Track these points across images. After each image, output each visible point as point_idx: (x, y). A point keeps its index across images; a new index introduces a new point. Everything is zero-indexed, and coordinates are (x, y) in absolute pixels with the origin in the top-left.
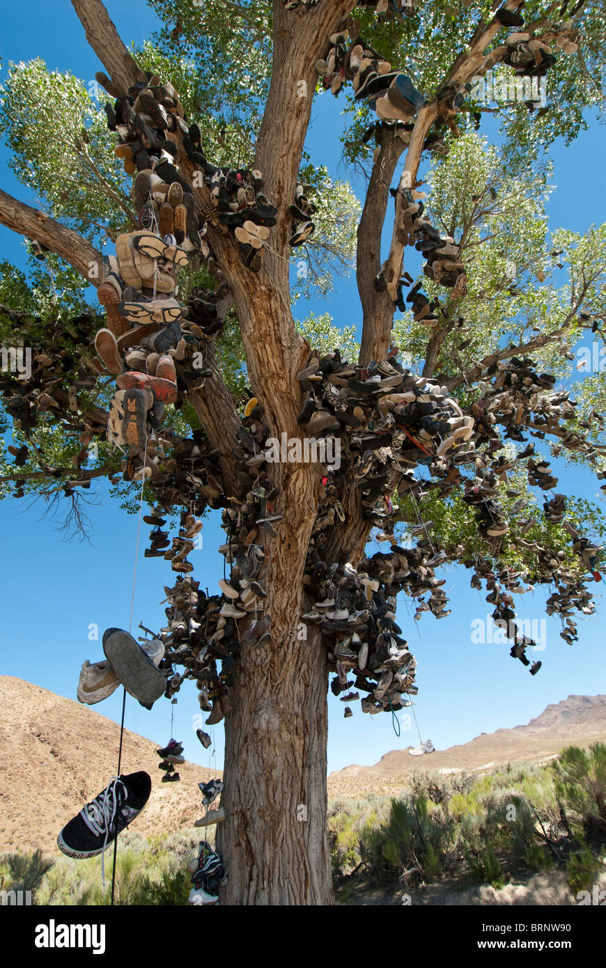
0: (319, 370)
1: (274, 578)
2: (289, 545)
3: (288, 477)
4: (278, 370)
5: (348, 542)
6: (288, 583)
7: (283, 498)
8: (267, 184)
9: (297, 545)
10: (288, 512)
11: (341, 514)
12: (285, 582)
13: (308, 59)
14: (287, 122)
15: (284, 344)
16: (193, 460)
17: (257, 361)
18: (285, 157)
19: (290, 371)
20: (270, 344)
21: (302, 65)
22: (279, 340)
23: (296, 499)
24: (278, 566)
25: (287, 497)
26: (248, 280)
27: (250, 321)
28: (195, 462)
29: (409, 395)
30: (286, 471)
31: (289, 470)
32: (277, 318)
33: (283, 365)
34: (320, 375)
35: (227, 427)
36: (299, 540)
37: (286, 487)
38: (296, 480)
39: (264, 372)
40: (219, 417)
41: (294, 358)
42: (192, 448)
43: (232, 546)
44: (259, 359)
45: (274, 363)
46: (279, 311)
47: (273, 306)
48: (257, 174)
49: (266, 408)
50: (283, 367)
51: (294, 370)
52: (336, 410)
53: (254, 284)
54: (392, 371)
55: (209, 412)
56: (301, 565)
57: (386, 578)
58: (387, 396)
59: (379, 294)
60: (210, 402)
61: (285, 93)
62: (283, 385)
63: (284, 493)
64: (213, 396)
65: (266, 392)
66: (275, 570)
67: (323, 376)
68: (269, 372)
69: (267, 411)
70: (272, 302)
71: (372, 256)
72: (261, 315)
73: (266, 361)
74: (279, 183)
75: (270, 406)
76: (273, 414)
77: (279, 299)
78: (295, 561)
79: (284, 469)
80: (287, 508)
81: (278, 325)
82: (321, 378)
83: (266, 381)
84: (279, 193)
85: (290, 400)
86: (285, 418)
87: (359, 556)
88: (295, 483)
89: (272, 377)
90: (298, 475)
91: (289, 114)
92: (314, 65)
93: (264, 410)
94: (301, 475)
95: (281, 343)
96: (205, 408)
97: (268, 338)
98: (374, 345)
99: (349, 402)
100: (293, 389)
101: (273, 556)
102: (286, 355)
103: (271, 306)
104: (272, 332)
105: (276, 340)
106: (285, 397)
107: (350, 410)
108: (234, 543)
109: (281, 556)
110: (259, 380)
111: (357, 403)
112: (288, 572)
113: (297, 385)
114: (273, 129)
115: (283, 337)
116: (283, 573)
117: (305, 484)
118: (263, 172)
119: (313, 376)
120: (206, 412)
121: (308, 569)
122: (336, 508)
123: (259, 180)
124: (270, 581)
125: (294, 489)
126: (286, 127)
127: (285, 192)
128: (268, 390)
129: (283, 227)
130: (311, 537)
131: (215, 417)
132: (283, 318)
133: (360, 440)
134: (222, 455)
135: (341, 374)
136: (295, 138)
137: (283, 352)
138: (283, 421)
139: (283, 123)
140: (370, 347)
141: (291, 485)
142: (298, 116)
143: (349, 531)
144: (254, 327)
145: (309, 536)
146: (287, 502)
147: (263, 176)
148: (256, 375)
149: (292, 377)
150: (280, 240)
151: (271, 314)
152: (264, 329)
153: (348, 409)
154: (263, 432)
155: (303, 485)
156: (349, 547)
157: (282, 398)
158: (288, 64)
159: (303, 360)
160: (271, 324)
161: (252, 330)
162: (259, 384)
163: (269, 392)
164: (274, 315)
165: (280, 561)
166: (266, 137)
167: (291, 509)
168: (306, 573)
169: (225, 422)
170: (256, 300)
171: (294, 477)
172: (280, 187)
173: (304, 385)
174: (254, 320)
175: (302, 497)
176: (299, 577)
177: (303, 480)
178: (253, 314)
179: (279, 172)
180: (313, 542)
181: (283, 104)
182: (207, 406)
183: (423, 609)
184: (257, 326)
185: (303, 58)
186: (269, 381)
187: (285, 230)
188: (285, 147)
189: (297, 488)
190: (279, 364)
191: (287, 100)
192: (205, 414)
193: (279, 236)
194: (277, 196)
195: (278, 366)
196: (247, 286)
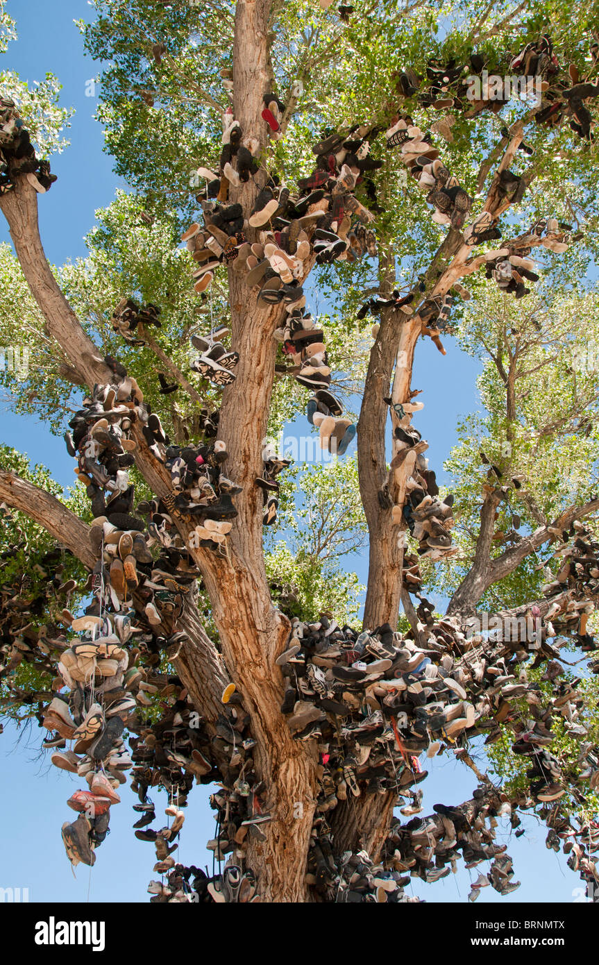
0: (300, 652)
1: (270, 882)
2: (284, 845)
3: (277, 768)
4: (254, 657)
5: (366, 819)
6: (286, 888)
7: (274, 790)
8: (231, 455)
9: (293, 844)
10: (280, 806)
11: (355, 788)
12: (283, 887)
13: (265, 331)
14: (248, 392)
15: (259, 627)
16: (175, 732)
17: (231, 646)
18: (249, 426)
19: (267, 657)
20: (243, 631)
21: (259, 337)
22: (253, 625)
23: (288, 791)
24: (273, 868)
25: (278, 789)
26: (215, 563)
27: (220, 606)
28: (177, 733)
29: (398, 683)
30: (274, 761)
31: (276, 760)
32: (249, 599)
33: (259, 651)
34: (301, 658)
35: (212, 690)
36: (296, 838)
37: (275, 778)
38: (287, 770)
39: (239, 658)
40: (202, 678)
41: (271, 642)
42: (173, 717)
43: (221, 842)
44: (233, 645)
45: (249, 650)
46: (252, 592)
47: (244, 589)
48: (221, 445)
49: (245, 694)
50: (259, 653)
51: (272, 655)
52: (321, 698)
53: (222, 567)
54: (381, 651)
55: (191, 673)
56: (302, 863)
57: (424, 854)
58: (376, 684)
59: (385, 512)
60: (191, 663)
61: (244, 364)
62: (261, 672)
63: (274, 785)
64: (194, 655)
65: (244, 680)
66: (270, 873)
67: (306, 659)
68: (244, 658)
69: (247, 698)
70: (243, 585)
71: (375, 462)
72: (231, 600)
73: (240, 649)
74: (245, 452)
75: (249, 694)
76: (253, 702)
77: (250, 579)
78: (293, 862)
79: (271, 759)
80: (278, 801)
81: (251, 608)
82: (303, 661)
83: (242, 669)
84: (244, 462)
85: (270, 687)
86: (267, 706)
87: (381, 835)
88: (285, 774)
89: (248, 664)
90: (288, 765)
91: (249, 385)
92: (272, 335)
93: (242, 697)
94: (292, 765)
95: (255, 627)
96: (186, 670)
97: (240, 623)
98: (383, 574)
99: (335, 688)
100: (273, 675)
101: (267, 857)
102: (262, 641)
103: (241, 589)
104: (245, 618)
105: (249, 625)
106: (265, 685)
107: (338, 696)
108: (224, 839)
109: (276, 856)
110: (235, 667)
111: (344, 689)
112: (285, 875)
113: (277, 669)
114: (235, 400)
115: (257, 621)
116: (280, 877)
117: (298, 774)
118: (227, 442)
119: (294, 660)
120: (187, 673)
121: (311, 867)
122: (348, 780)
123: (222, 452)
124: (266, 885)
125: (285, 780)
126: (247, 397)
127: (252, 460)
128: (246, 677)
129: (252, 497)
130: (313, 828)
131: (197, 679)
132: (256, 600)
133: (350, 731)
134: (209, 722)
135: (325, 655)
136: (258, 404)
137: (257, 637)
138: (264, 710)
139: (244, 394)
140: (378, 577)
141: (281, 776)
142: (259, 384)
143: (367, 805)
144: (225, 612)
145: (310, 827)
146: (278, 794)
147: (227, 447)
148: (231, 661)
149: (271, 663)
150: (249, 511)
151: (243, 597)
152: (235, 615)
153: (336, 696)
154: (244, 720)
155: (295, 775)
156: (368, 826)
157: (261, 685)
158: (245, 337)
159: (282, 641)
160: (242, 608)
161: (223, 615)
162: (235, 671)
163: (247, 680)
164: (246, 598)
165: (275, 863)
166: (228, 407)
167: (283, 803)
168: (308, 871)
169: (209, 684)
170: (225, 584)
171: (283, 767)
172: (245, 455)
173: (286, 670)
174: (225, 606)
175: (295, 788)
176: (299, 878)
177: (295, 770)
178: (222, 599)
179: (243, 441)
180: (315, 834)
181: (243, 375)
182: (188, 667)
183: (480, 886)
184: (228, 611)
185: (260, 332)
186: (246, 669)
187: (254, 499)
188: (249, 415)
189: (289, 779)
190: (254, 650)
191: (246, 372)
192: (186, 676)
193: (248, 508)
194: (243, 466)
195: (253, 654)
196: (214, 569)
